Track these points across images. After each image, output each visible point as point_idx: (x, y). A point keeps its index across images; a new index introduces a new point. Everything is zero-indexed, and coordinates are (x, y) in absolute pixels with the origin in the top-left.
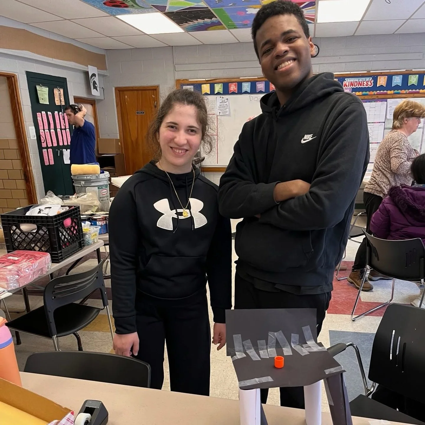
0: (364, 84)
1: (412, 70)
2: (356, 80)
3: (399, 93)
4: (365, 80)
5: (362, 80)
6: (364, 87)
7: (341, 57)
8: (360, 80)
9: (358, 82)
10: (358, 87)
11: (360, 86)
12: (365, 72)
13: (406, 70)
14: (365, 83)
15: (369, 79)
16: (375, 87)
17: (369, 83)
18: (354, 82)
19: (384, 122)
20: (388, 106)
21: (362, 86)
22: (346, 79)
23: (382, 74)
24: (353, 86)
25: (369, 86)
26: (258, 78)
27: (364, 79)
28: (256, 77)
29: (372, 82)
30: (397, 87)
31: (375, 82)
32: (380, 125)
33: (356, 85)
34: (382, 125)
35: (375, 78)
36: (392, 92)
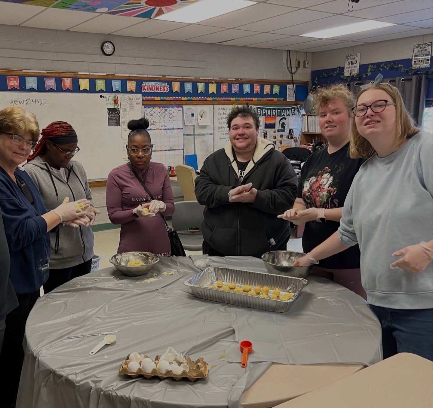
0: (161, 89)
1: (200, 78)
2: (153, 84)
3: (191, 100)
4: (162, 85)
5: (159, 84)
6: (161, 92)
7: (137, 59)
8: (157, 85)
9: (155, 87)
10: (156, 92)
11: (157, 91)
12: (161, 77)
13: (195, 78)
14: (162, 87)
15: (165, 84)
16: (171, 93)
17: (166, 89)
18: (152, 87)
19: (183, 129)
20: (184, 113)
21: (159, 91)
22: (143, 82)
23: (176, 80)
24: (151, 90)
25: (165, 91)
26: (47, 73)
27: (160, 83)
28: (45, 72)
29: (168, 87)
30: (188, 94)
31: (171, 88)
32: (180, 131)
33: (154, 89)
34: (181, 131)
35: (170, 82)
36: (185, 98)
